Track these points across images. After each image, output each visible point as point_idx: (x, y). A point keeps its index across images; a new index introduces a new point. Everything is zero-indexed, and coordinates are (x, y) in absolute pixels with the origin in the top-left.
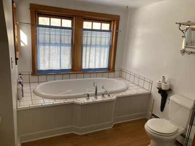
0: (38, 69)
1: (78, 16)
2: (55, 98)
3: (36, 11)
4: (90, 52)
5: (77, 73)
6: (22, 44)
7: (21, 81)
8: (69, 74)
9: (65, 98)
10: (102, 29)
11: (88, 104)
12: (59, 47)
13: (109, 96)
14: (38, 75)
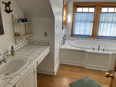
0: (74, 34)
1: (99, 5)
2: (76, 47)
3: (76, 5)
4: (103, 26)
5: (94, 38)
6: (68, 22)
7: (64, 37)
8: (90, 38)
9: (82, 48)
10: (108, 12)
11: (92, 53)
12: (85, 23)
13: (108, 51)
14: (74, 37)
